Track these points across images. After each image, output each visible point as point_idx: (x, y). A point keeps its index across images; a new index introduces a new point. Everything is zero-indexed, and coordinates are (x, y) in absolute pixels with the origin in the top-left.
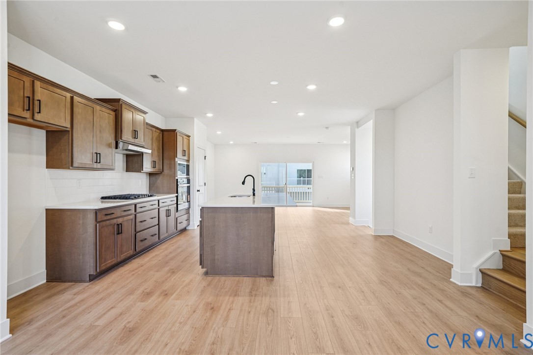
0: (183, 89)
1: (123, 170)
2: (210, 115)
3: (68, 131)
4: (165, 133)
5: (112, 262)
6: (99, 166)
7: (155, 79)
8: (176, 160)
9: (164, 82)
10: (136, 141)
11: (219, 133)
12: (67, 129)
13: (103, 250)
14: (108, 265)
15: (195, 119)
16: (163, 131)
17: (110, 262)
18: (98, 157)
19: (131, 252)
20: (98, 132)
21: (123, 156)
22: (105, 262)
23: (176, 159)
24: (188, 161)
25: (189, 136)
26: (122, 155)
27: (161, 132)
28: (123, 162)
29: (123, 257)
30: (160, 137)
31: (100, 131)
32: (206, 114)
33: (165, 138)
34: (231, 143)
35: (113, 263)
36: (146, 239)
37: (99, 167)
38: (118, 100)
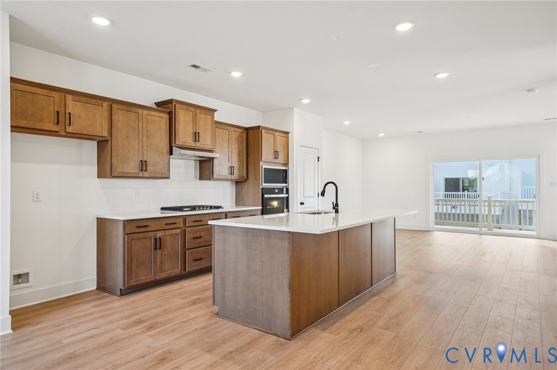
0: (236, 74)
1: (196, 177)
2: (306, 101)
3: (108, 140)
4: (250, 132)
5: (147, 279)
6: (146, 174)
7: (199, 69)
8: (261, 165)
9: (211, 70)
10: (198, 145)
11: (347, 123)
12: (106, 139)
13: (134, 265)
14: (140, 282)
15: (294, 108)
16: (247, 129)
17: (143, 279)
18: (143, 165)
19: (177, 271)
20: (145, 139)
21: (195, 163)
22: (136, 278)
23: (261, 163)
24: (286, 164)
25: (287, 133)
26: (194, 161)
27: (245, 131)
28: (195, 169)
29: (163, 275)
30: (242, 137)
31: (148, 138)
32: (301, 100)
33: (250, 138)
34: (382, 135)
35: (149, 280)
36: (202, 258)
37: (147, 176)
38: (170, 102)
